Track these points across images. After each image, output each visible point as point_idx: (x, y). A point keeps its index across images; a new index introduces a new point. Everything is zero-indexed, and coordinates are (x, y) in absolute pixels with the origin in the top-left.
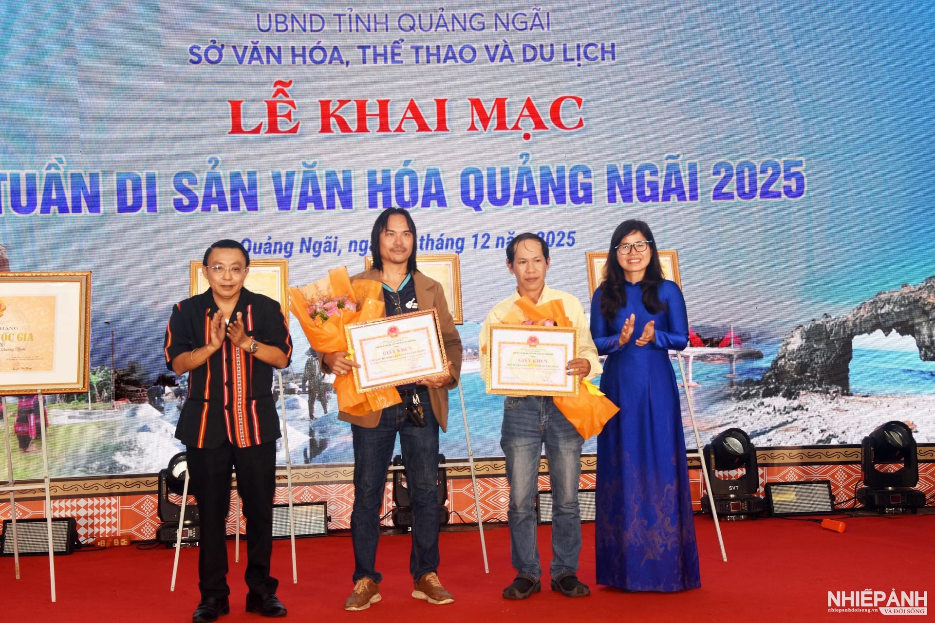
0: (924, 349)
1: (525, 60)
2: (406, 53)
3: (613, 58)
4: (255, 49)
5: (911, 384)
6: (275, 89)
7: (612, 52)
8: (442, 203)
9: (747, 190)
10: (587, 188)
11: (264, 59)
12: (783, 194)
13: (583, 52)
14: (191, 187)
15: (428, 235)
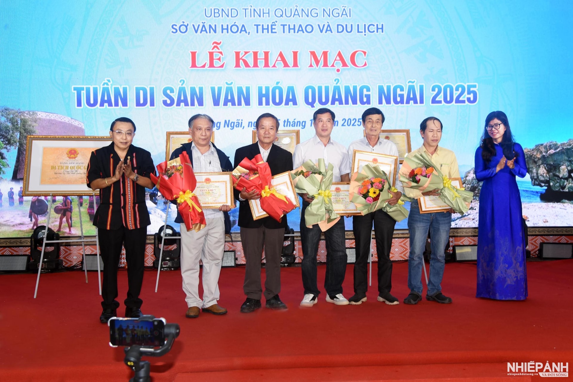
0: (534, 180)
1: (338, 32)
2: (278, 28)
3: (382, 32)
4: (204, 26)
5: (527, 198)
6: (213, 46)
7: (382, 28)
8: (295, 103)
9: (448, 99)
10: (368, 97)
11: (208, 31)
12: (466, 101)
13: (367, 28)
14: (171, 94)
15: (288, 120)
